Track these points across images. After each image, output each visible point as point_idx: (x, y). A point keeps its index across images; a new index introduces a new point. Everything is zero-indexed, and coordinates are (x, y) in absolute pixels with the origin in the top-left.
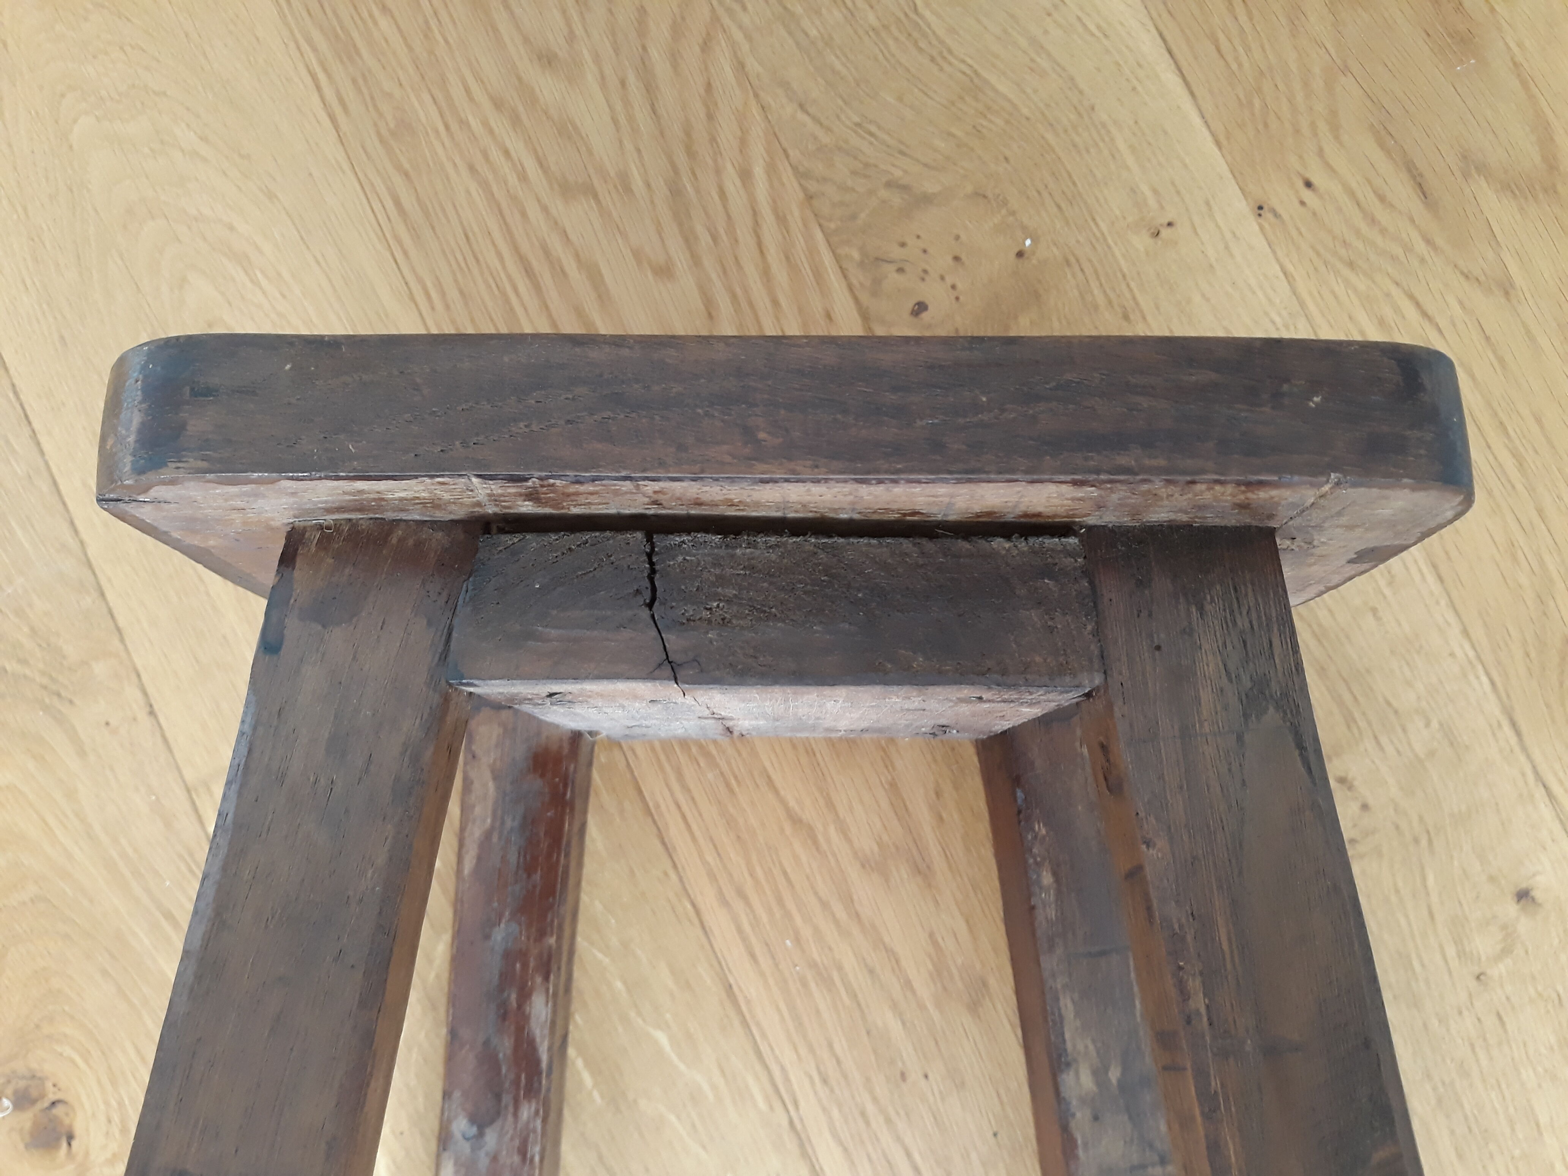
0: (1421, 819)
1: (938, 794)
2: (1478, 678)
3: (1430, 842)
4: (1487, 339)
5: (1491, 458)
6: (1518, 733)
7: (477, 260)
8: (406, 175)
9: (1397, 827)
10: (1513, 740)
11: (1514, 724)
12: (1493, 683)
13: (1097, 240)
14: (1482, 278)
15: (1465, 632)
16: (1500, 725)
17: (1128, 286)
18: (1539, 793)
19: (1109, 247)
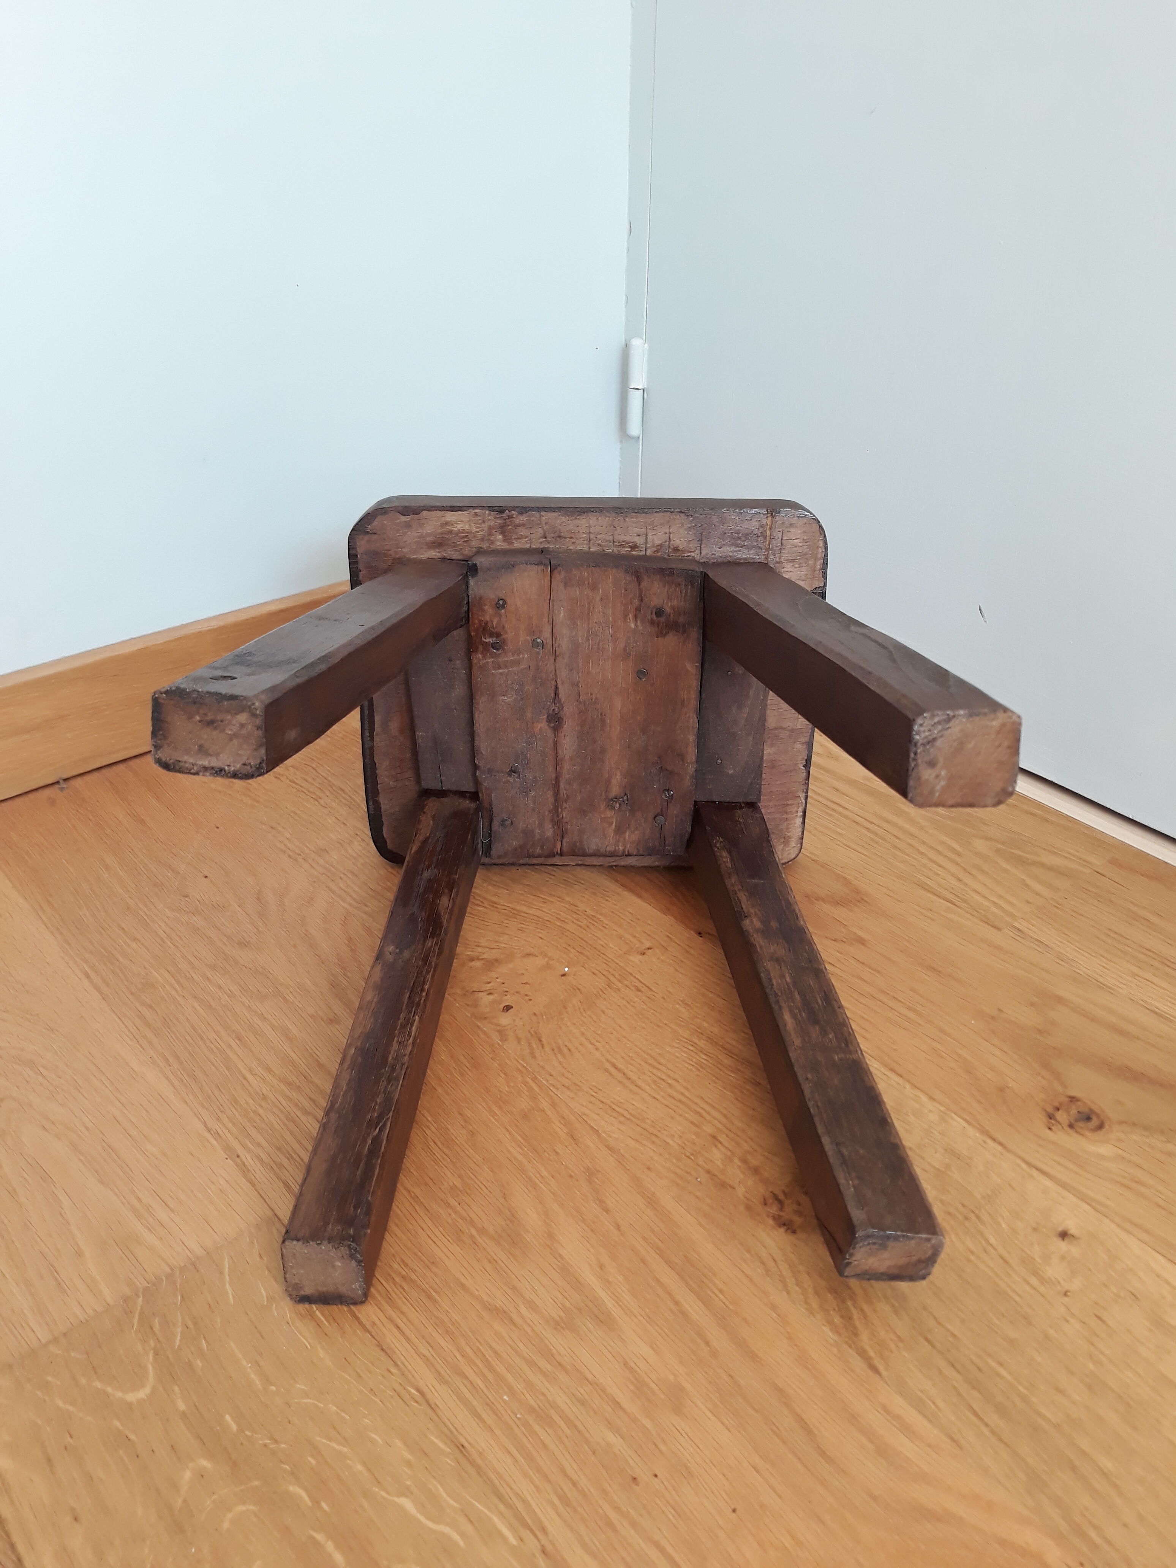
0: (963, 1205)
1: (601, 1266)
2: (955, 1120)
3: (978, 1217)
4: (863, 963)
5: (896, 1013)
6: (1000, 1144)
7: (202, 1038)
8: (151, 1007)
9: (949, 1214)
10: (1000, 1148)
11: (994, 1140)
12: (966, 1121)
13: (609, 962)
14: (845, 940)
15: (932, 1099)
16: (985, 1142)
17: (635, 977)
18: (1035, 1173)
19: (617, 964)
